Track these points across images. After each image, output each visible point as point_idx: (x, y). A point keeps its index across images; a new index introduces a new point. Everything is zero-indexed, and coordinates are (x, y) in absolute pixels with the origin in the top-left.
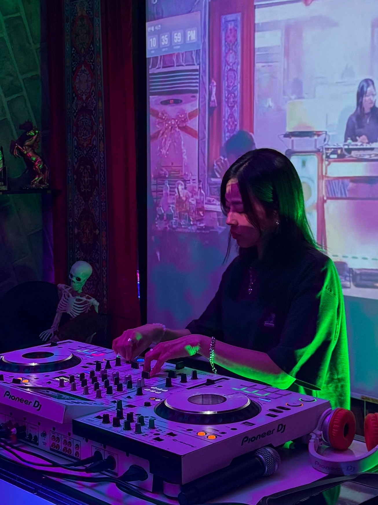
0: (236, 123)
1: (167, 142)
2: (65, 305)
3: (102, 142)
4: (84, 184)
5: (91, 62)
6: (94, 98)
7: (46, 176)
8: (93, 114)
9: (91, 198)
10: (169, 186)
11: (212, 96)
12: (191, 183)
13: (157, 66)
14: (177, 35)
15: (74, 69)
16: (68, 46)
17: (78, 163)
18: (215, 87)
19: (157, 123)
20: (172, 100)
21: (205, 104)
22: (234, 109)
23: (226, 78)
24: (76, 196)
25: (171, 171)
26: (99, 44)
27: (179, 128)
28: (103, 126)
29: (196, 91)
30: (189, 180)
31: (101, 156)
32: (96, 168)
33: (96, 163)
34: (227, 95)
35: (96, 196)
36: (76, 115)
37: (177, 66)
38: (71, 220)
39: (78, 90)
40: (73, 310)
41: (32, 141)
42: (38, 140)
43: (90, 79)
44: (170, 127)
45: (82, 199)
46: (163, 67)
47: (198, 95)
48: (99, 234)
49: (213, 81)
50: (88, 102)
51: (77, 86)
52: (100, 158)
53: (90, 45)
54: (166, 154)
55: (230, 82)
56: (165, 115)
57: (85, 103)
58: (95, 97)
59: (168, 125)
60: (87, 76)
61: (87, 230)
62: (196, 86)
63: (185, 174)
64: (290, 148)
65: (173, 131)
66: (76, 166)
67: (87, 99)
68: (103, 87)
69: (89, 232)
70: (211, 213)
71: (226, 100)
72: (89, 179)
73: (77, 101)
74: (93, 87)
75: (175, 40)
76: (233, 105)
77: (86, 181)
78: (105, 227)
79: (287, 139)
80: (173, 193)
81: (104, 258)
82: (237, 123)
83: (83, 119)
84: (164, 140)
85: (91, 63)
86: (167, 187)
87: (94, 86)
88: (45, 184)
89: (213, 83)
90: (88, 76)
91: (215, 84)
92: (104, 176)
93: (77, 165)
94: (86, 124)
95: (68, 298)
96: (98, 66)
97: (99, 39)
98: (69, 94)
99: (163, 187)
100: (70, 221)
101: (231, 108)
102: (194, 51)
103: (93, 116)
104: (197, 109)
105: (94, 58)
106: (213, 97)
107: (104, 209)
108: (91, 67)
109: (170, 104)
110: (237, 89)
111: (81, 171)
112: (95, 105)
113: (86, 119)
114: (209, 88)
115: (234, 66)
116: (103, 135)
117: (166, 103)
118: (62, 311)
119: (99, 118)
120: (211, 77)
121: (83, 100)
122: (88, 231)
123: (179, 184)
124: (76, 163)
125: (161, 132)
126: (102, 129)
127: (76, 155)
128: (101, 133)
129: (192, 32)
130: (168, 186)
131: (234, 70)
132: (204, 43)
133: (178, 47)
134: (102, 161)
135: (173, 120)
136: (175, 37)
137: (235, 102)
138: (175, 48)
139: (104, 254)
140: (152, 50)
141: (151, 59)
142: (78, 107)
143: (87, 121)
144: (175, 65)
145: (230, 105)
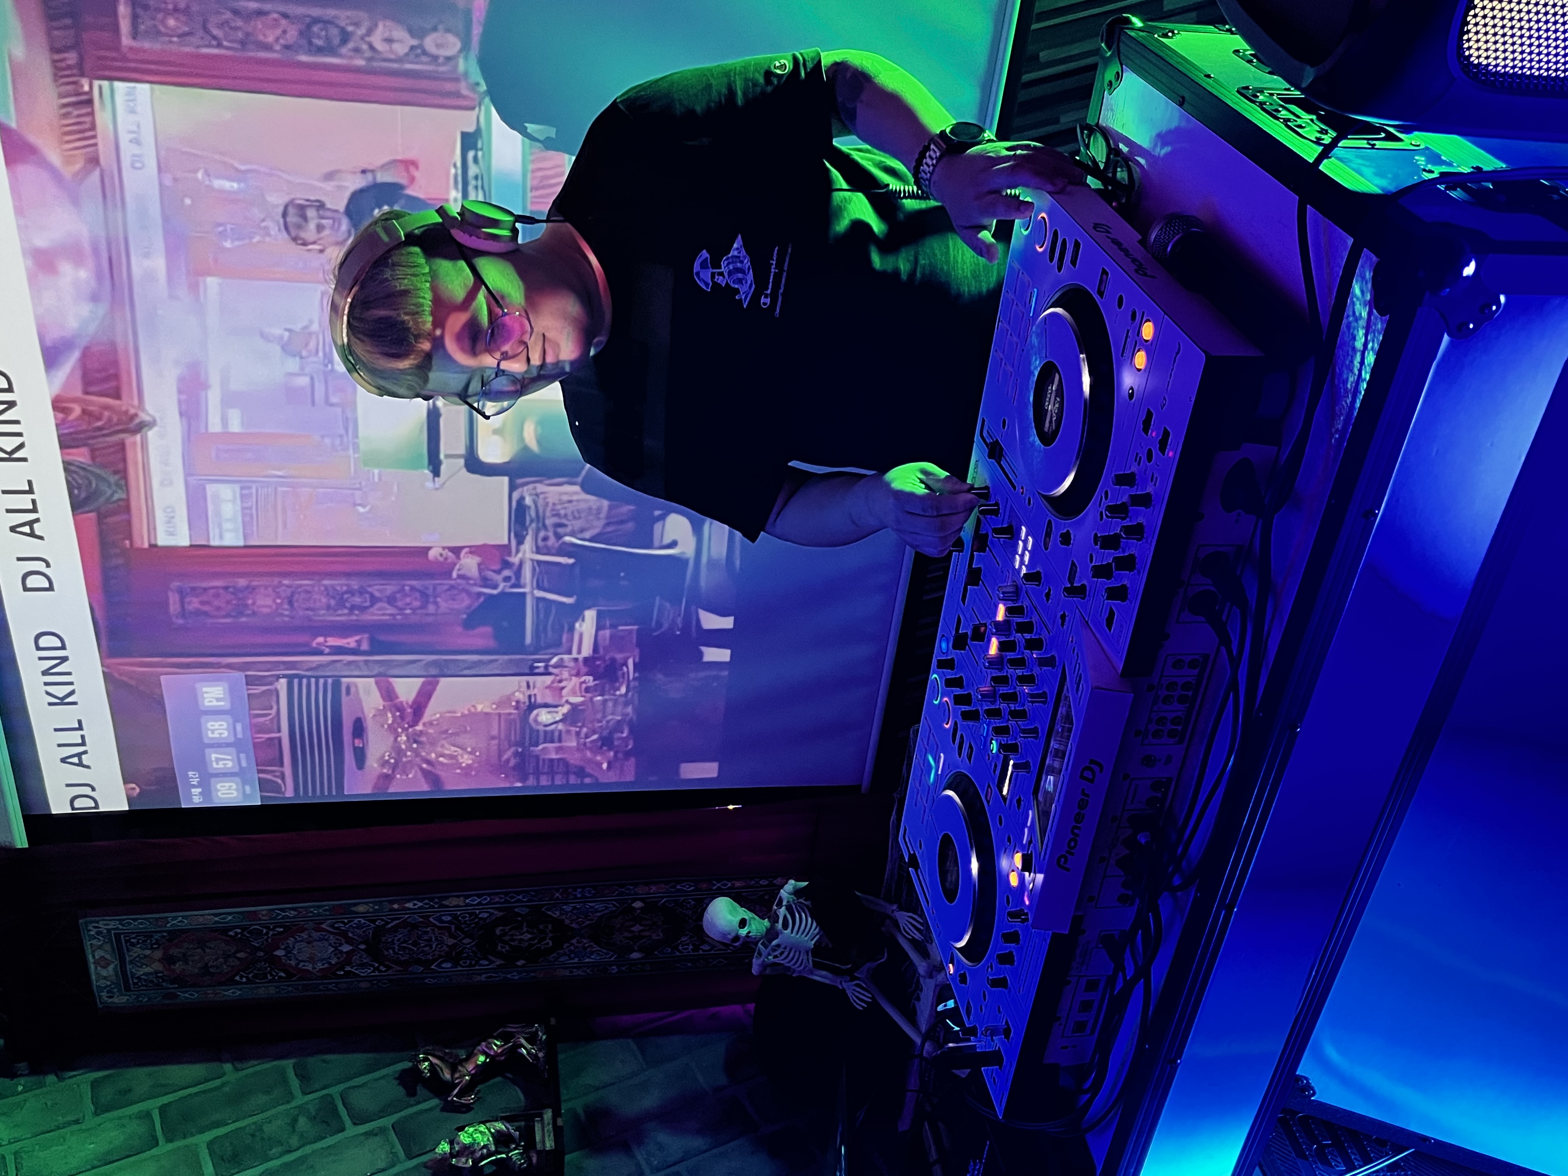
0: (407, 588)
1: (447, 752)
2: (797, 953)
3: (445, 903)
4: (536, 941)
5: (267, 933)
6: (349, 922)
7: (519, 1030)
8: (384, 925)
9: (567, 922)
10: (542, 743)
11: (347, 646)
12: (536, 691)
13: (277, 783)
14: (213, 731)
15: (282, 974)
16: (231, 993)
17: (491, 957)
18: (329, 639)
19: (404, 777)
20: (353, 743)
21: (366, 662)
22: (377, 594)
23: (310, 613)
24: (562, 959)
25: (510, 741)
26: (227, 915)
27: (415, 723)
28: (409, 901)
29: (337, 685)
30: (530, 696)
31: (475, 903)
32: (500, 914)
33: (491, 914)
34: (346, 611)
35: (563, 909)
36: (385, 966)
37: (279, 731)
38: (613, 969)
39: (330, 963)
40: (806, 936)
41: (443, 1067)
42: (440, 1054)
43: (304, 935)
44: (415, 746)
45: (568, 944)
46: (281, 764)
47: (344, 680)
48: (642, 900)
49: (314, 645)
50: (356, 937)
51: (319, 966)
52: (480, 904)
53: (230, 936)
54: (472, 753)
55: (318, 604)
56: (387, 758)
57: (359, 945)
58: (346, 921)
59: (410, 751)
60: (301, 941)
61: (633, 929)
62: (325, 684)
63: (517, 708)
64: (462, 462)
65: (423, 739)
66: (499, 962)
67: (349, 941)
68: (325, 903)
69: (637, 926)
70: (600, 642)
71: (357, 612)
72: (525, 929)
73: (354, 964)
74: (324, 926)
75: (223, 736)
76: (367, 596)
77: (530, 936)
78: (628, 887)
79: (443, 468)
80: (556, 734)
81: (693, 888)
82: (409, 585)
83: (394, 949)
84: (441, 759)
85: (271, 933)
86: (544, 749)
87: (322, 923)
88: (537, 1031)
89: (318, 644)
90: (299, 939)
91: (320, 639)
92: (518, 893)
93: (494, 959)
94: (404, 942)
95: (783, 946)
96: (278, 915)
97: (216, 915)
98: (339, 986)
99: (544, 760)
100: (614, 972)
101: (374, 600)
102: (248, 689)
103: (388, 923)
104: (377, 683)
105: (257, 927)
106: (348, 643)
107: (589, 892)
108: (280, 933)
109: (363, 748)
110: (333, 587)
111: (507, 948)
112: (363, 921)
113: (393, 940)
114: (329, 654)
115: (283, 595)
116: (431, 899)
117: (360, 756)
118: (808, 959)
119: (395, 910)
120: (305, 649)
121: (353, 950)
122: (637, 928)
123: (536, 721)
124: (491, 962)
125: (424, 766)
126: (416, 902)
127: (473, 962)
128: (426, 904)
129: (205, 695)
130: (540, 747)
131: (292, 595)
132: (229, 666)
133: (239, 727)
134: (485, 899)
135: (399, 739)
136: (216, 735)
137: (361, 592)
138: (240, 735)
139: (684, 886)
140: (244, 791)
141: (263, 794)
142: (367, 963)
143: (399, 940)
144: (277, 735)
145: (368, 604)
